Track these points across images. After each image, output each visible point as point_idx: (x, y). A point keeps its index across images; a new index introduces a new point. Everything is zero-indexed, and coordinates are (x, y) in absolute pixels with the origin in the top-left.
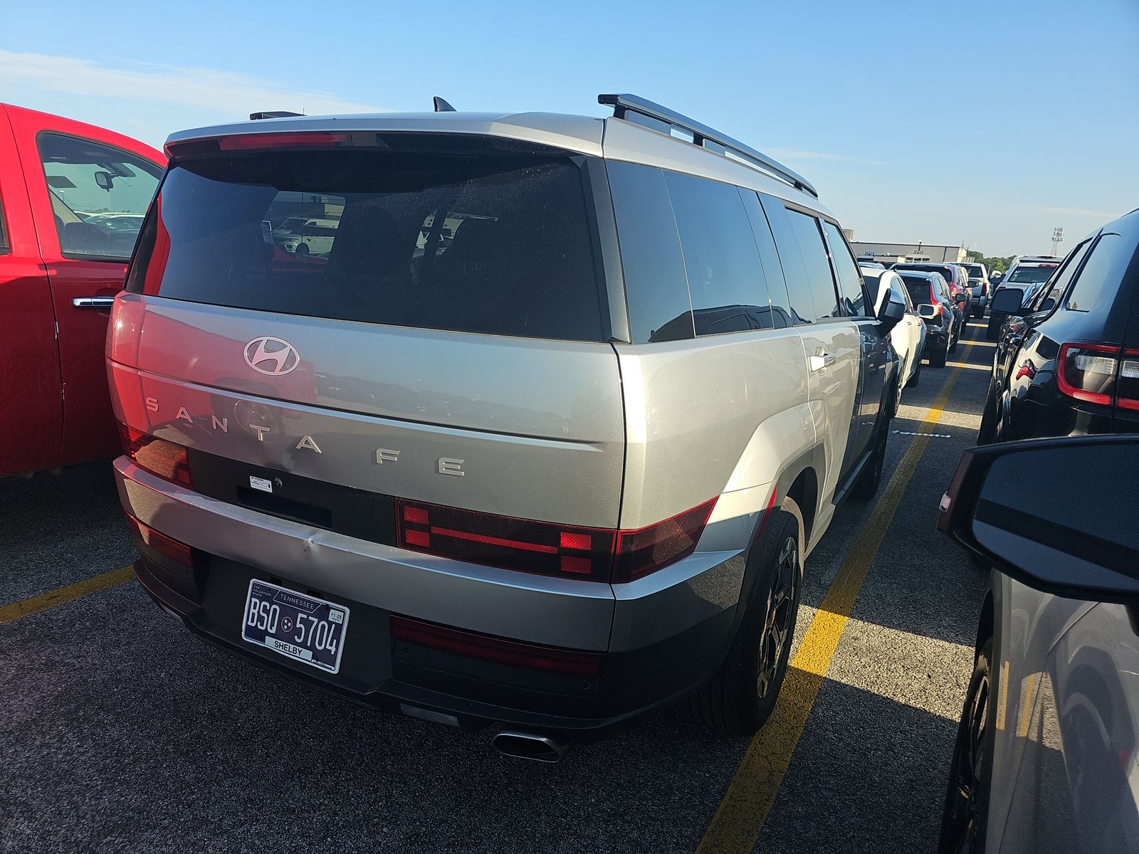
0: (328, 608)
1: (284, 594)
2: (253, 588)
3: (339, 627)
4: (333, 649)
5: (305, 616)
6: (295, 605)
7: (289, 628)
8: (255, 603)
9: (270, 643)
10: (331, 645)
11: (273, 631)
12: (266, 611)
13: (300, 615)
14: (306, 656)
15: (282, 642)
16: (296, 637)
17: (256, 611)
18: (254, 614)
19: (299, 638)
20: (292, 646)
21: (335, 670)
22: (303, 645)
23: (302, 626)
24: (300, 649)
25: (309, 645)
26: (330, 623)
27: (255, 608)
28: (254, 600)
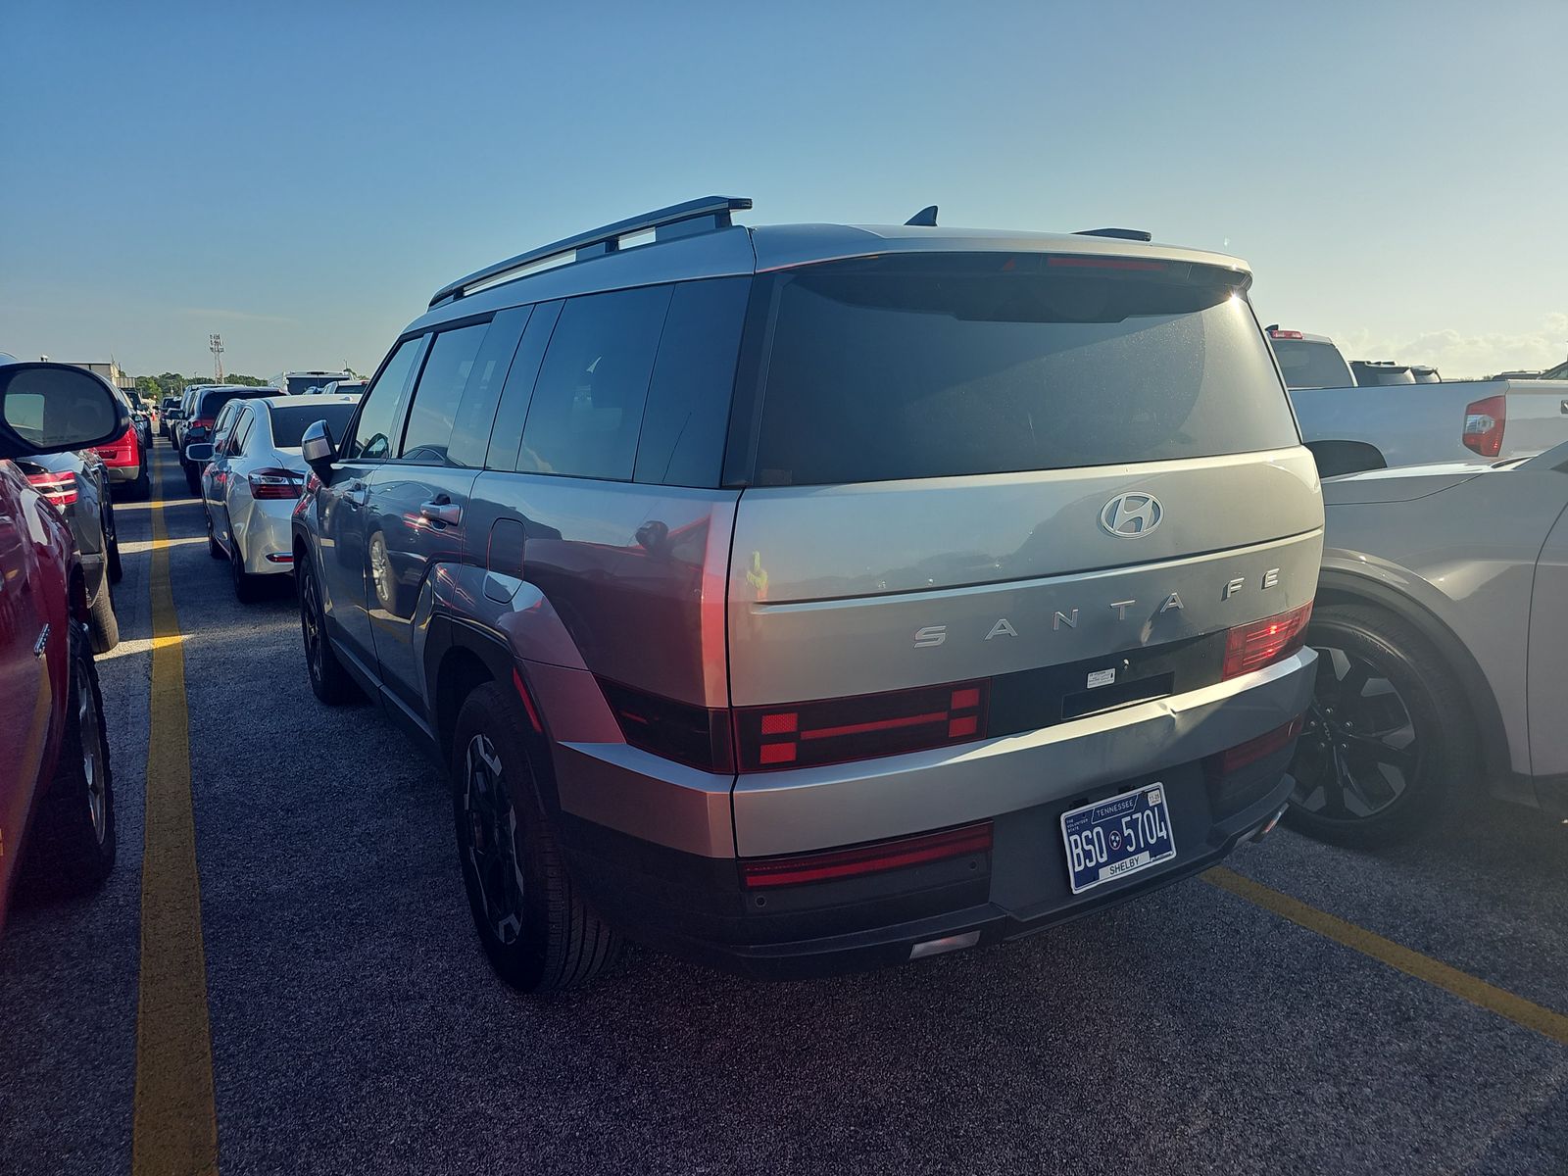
0: (1144, 794)
1: (1100, 808)
2: (1067, 824)
3: (1160, 806)
4: (1164, 833)
5: (1128, 819)
6: (1113, 813)
7: (1118, 843)
8: (1076, 841)
9: (1106, 875)
10: (1161, 830)
11: (1105, 858)
12: (1090, 841)
13: (1124, 820)
14: (1144, 860)
15: (1117, 864)
16: (1128, 847)
17: (1079, 851)
18: (1078, 855)
19: (1131, 846)
20: (1128, 860)
21: (1173, 854)
22: (1139, 851)
23: (1130, 831)
24: (1136, 857)
25: (1142, 846)
26: (1152, 809)
27: (1077, 847)
28: (1072, 838)
